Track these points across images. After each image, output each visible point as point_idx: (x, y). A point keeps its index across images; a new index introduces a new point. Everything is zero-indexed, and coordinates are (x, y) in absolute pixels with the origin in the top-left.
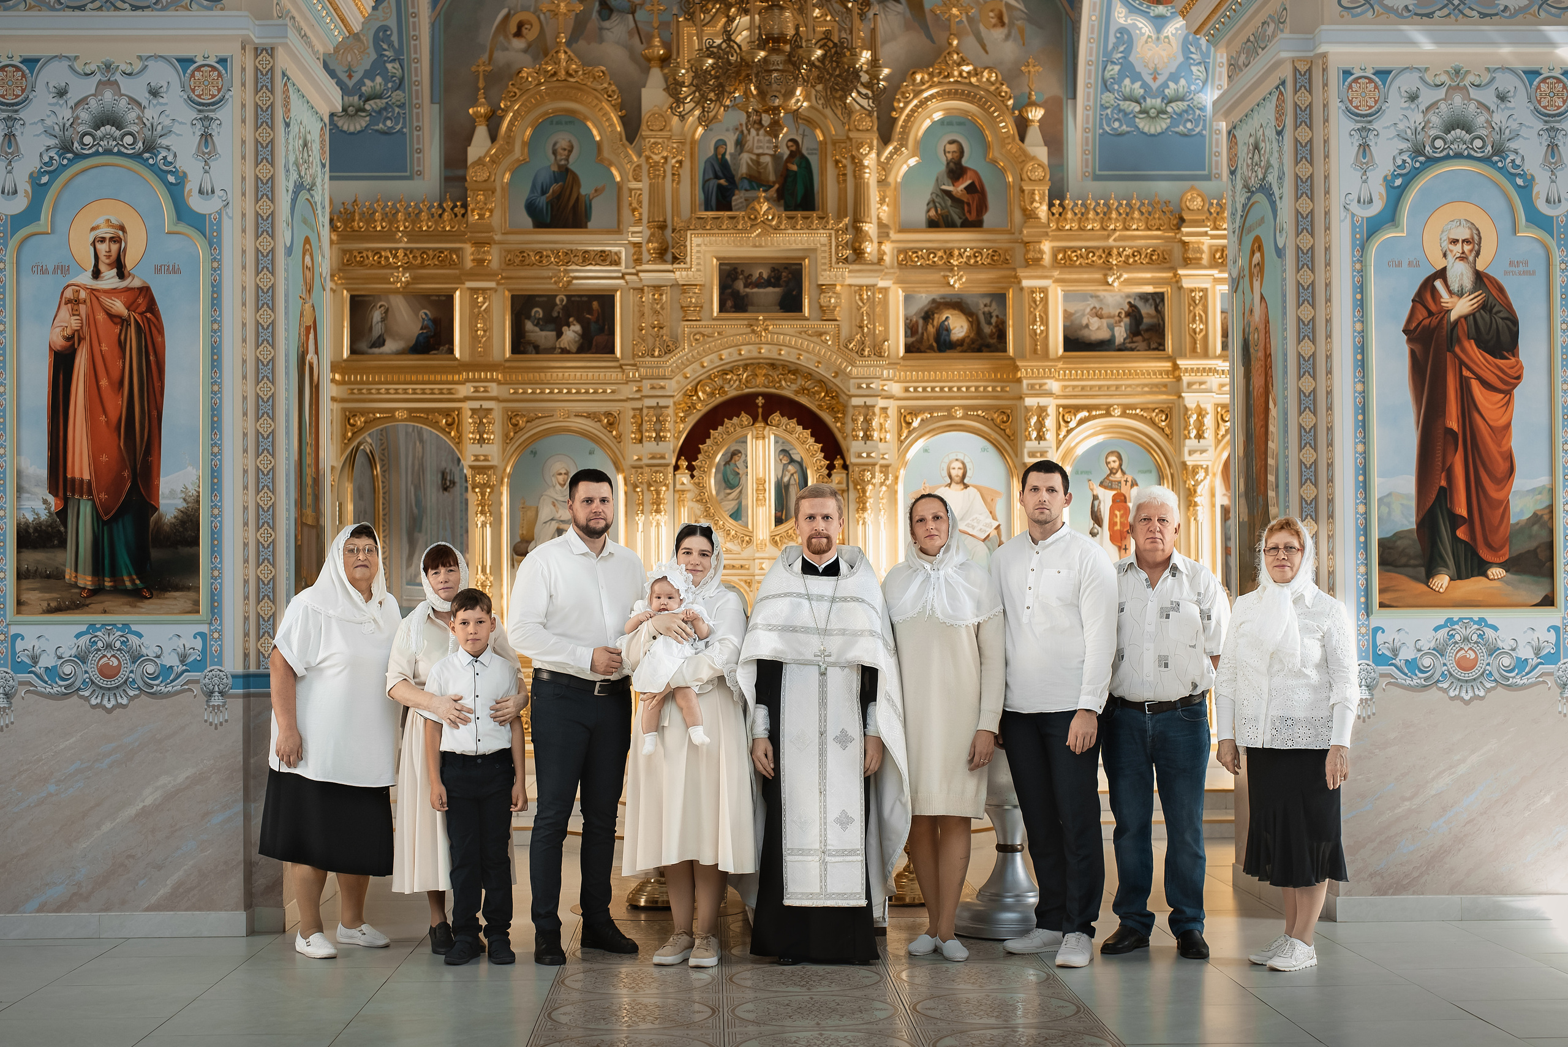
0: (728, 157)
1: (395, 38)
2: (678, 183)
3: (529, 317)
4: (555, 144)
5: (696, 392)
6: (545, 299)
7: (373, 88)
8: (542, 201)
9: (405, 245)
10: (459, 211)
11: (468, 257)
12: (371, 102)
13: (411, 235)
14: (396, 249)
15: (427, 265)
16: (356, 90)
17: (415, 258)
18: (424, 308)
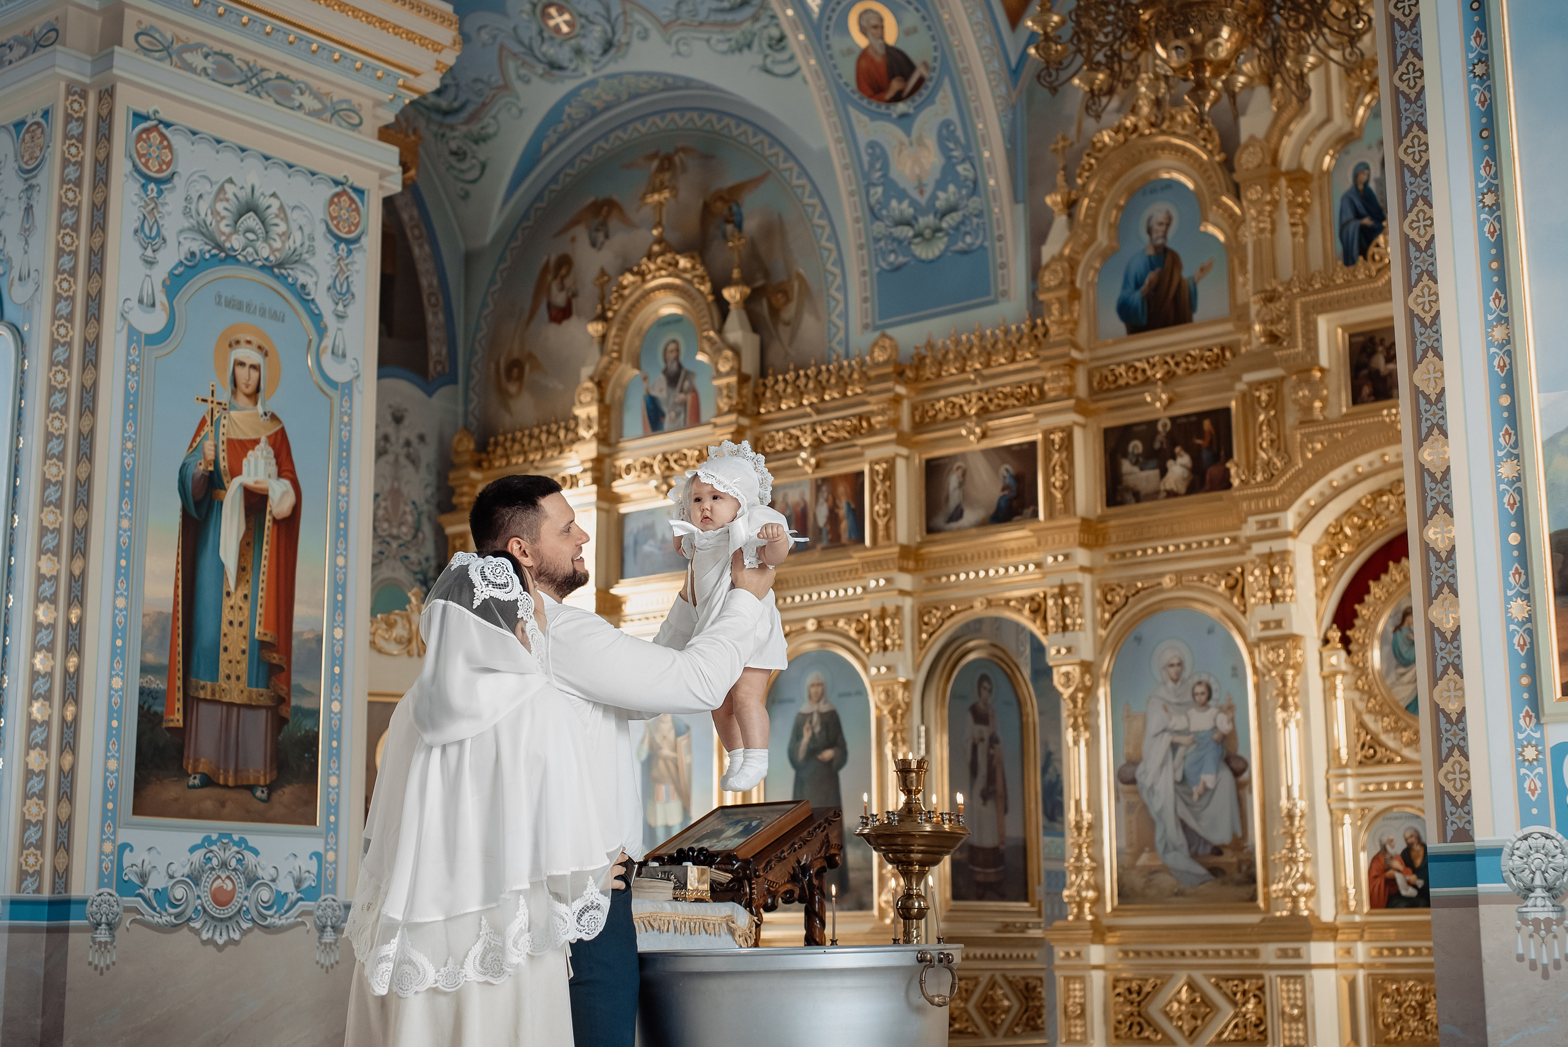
0: (1372, 185)
1: (959, 133)
2: (1305, 235)
3: (1125, 455)
4: (1149, 220)
5: (1342, 529)
6: (1144, 427)
7: (947, 200)
8: (1137, 297)
9: (980, 385)
10: (1039, 332)
11: (1046, 387)
12: (948, 218)
13: (986, 372)
14: (969, 393)
15: (1005, 408)
16: (930, 208)
17: (990, 400)
18: (1004, 462)
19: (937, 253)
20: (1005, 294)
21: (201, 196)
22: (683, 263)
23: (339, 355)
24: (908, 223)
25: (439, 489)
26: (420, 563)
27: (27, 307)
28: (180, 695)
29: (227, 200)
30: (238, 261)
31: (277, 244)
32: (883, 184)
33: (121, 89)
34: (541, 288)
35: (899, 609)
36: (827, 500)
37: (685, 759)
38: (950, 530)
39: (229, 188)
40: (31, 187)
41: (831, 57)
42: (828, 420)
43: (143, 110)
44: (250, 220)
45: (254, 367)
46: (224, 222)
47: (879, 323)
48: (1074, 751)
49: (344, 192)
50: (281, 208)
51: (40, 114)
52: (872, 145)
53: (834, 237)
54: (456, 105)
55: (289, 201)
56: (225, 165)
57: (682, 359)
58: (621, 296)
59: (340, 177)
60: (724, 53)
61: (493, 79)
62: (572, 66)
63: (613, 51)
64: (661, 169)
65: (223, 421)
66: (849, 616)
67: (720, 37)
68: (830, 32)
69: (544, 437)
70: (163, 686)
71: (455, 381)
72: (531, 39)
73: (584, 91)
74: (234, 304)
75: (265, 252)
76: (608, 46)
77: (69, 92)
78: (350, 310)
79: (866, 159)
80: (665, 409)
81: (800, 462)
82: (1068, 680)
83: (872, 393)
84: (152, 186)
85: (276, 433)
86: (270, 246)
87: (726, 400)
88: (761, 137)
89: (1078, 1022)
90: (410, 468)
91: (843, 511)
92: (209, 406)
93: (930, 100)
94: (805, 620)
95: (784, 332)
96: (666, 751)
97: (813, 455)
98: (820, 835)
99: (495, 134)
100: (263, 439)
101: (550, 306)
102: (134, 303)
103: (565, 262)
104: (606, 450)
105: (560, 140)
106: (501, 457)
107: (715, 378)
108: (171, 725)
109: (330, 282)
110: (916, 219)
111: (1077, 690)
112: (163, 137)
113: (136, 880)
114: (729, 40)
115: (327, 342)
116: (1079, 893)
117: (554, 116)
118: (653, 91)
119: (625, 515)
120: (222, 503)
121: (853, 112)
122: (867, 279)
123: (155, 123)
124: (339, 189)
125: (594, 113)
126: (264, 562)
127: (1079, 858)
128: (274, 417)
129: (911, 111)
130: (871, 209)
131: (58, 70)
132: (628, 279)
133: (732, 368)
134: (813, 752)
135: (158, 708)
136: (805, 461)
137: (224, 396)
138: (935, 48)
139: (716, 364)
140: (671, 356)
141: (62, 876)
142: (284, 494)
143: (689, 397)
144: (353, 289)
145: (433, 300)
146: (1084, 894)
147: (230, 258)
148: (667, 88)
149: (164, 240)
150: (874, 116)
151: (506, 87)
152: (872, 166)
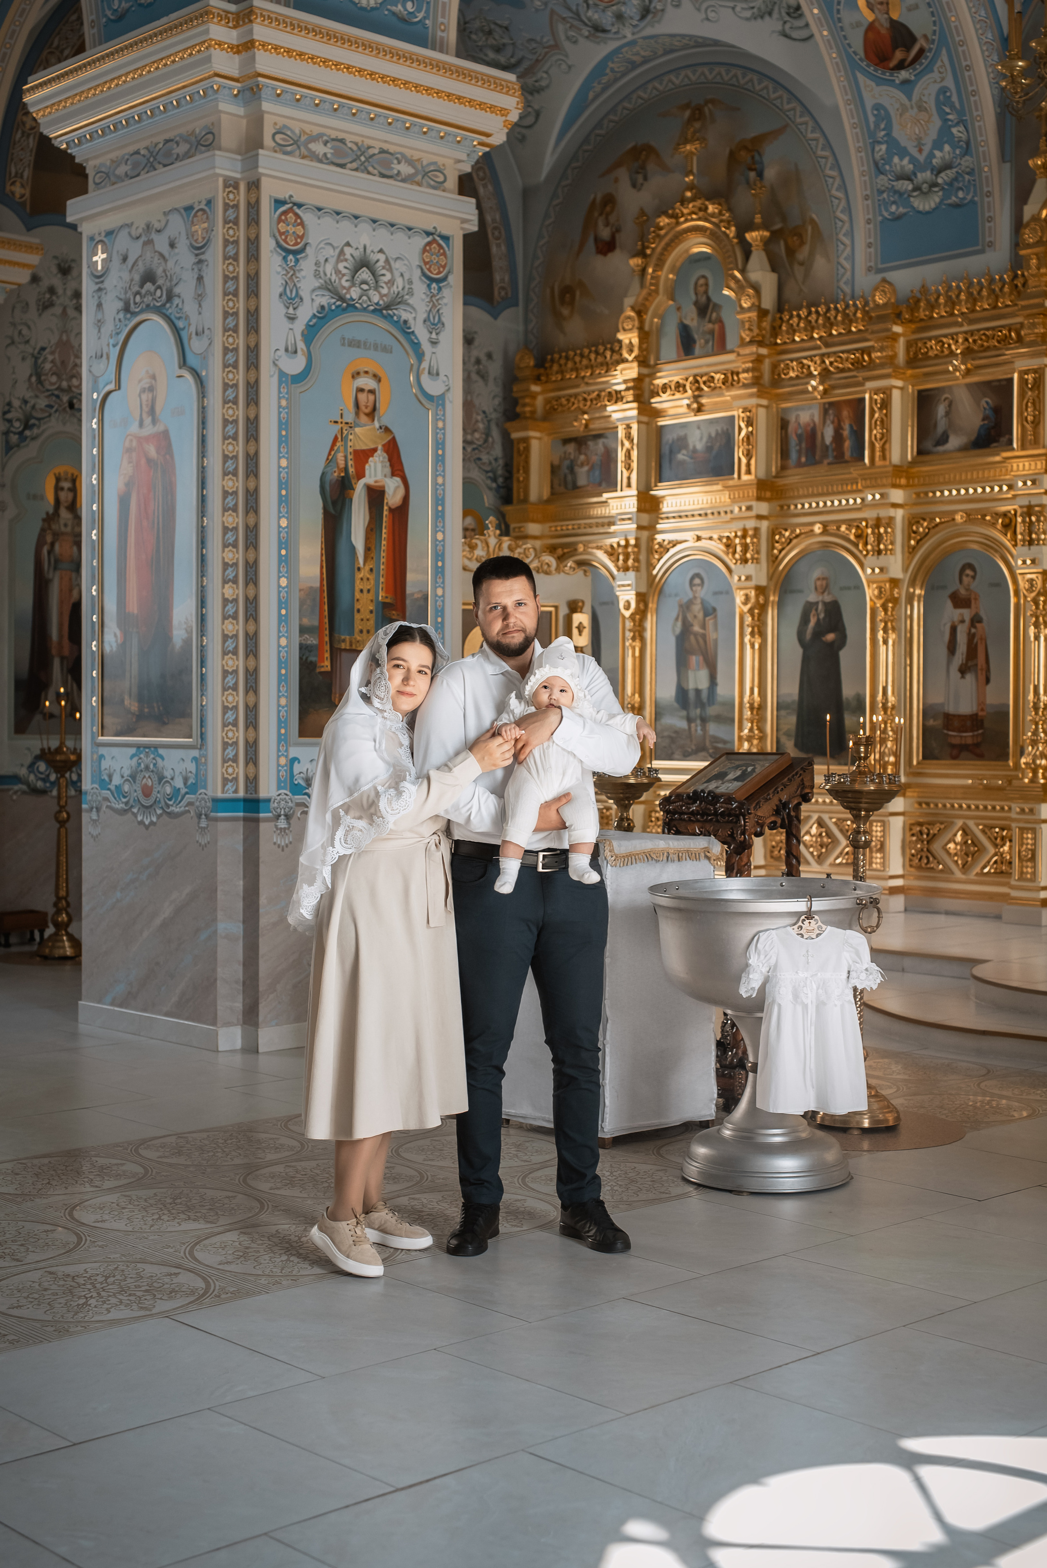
1: (955, 98)
7: (943, 158)
9: (966, 328)
10: (1019, 282)
11: (1023, 333)
12: (943, 175)
13: (972, 316)
14: (957, 334)
15: (988, 348)
16: (927, 165)
17: (975, 341)
18: (986, 396)
19: (933, 205)
20: (991, 244)
21: (326, 260)
22: (711, 209)
23: (434, 374)
24: (909, 179)
25: (505, 399)
26: (490, 463)
27: (204, 357)
28: (327, 647)
29: (346, 260)
30: (356, 308)
31: (385, 291)
32: (886, 142)
33: (265, 183)
34: (589, 223)
35: (890, 521)
36: (833, 422)
37: (712, 635)
38: (937, 453)
39: (348, 250)
40: (200, 262)
41: (842, 29)
42: (835, 353)
43: (281, 196)
44: (364, 274)
45: (372, 392)
46: (345, 278)
47: (880, 266)
48: (1034, 645)
49: (434, 241)
50: (387, 261)
51: (204, 202)
52: (878, 107)
53: (843, 187)
54: (513, 61)
55: (392, 254)
56: (344, 231)
57: (710, 293)
58: (658, 236)
59: (430, 229)
60: (748, 19)
61: (545, 40)
62: (614, 30)
63: (650, 17)
64: (692, 119)
65: (351, 437)
66: (849, 523)
67: (745, 6)
68: (841, 7)
69: (593, 356)
70: (315, 642)
71: (517, 305)
72: (578, 5)
73: (624, 50)
74: (354, 344)
75: (376, 298)
76: (645, 12)
77: (226, 186)
78: (441, 337)
79: (872, 119)
80: (696, 337)
81: (810, 389)
82: (1032, 585)
83: (873, 332)
84: (291, 257)
85: (389, 442)
86: (379, 293)
87: (747, 332)
88: (780, 92)
89: (1029, 864)
90: (481, 382)
91: (846, 433)
92: (339, 426)
93: (929, 69)
94: (813, 524)
95: (799, 271)
96: (697, 628)
97: (822, 382)
98: (798, 780)
99: (548, 86)
100: (380, 447)
101: (596, 239)
102: (282, 352)
103: (609, 201)
104: (645, 371)
105: (604, 90)
106: (557, 373)
107: (739, 313)
108: (322, 670)
109: (425, 316)
110: (915, 174)
111: (1039, 594)
112: (297, 216)
113: (303, 783)
114: (753, 8)
115: (425, 365)
116: (1034, 762)
117: (599, 69)
118: (685, 47)
119: (662, 427)
120: (351, 500)
121: (861, 77)
122: (871, 226)
123: (290, 205)
124: (430, 239)
125: (634, 66)
126: (384, 542)
127: (1036, 733)
128: (387, 430)
129: (913, 78)
130: (876, 164)
131: (218, 171)
132: (664, 221)
133: (753, 304)
134: (818, 633)
135: (313, 659)
136: (814, 388)
137: (350, 417)
138: (934, 23)
139: (740, 300)
140: (701, 290)
141: (252, 782)
142: (397, 488)
143: (716, 327)
144: (443, 319)
145: (496, 233)
146: (1038, 762)
147: (349, 306)
148: (698, 45)
149: (301, 299)
150: (880, 82)
151: (556, 46)
152: (877, 125)
